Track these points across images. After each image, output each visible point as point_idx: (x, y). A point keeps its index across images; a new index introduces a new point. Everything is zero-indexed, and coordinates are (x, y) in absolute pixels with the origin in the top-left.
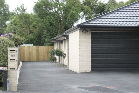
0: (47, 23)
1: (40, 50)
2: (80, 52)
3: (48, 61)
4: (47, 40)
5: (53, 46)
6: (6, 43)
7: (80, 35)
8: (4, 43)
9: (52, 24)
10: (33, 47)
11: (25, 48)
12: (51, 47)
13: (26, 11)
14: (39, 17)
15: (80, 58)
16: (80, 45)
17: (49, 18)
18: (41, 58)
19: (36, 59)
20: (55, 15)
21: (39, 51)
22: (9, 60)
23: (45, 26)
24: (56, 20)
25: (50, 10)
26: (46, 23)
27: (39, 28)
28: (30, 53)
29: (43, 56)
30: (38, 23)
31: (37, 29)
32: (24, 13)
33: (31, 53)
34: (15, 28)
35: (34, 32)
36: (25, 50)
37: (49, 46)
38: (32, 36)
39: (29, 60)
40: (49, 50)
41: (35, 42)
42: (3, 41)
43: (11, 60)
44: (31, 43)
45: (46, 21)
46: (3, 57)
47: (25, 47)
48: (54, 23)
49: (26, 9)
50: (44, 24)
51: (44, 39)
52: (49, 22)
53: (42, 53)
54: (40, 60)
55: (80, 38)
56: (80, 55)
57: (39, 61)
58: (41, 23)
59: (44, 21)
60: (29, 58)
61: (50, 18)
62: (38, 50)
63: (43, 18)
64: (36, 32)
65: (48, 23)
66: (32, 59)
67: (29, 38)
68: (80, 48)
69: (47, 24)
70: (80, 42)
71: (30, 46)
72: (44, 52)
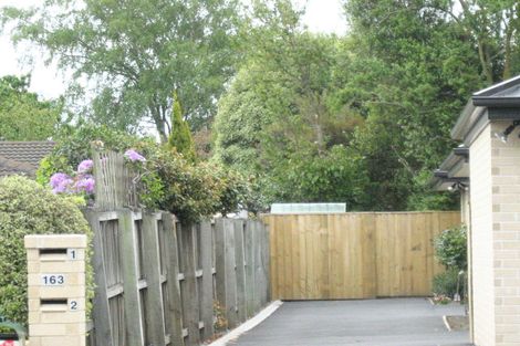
0: (420, 81)
1: (381, 234)
2: (496, 246)
3: (426, 297)
4: (422, 179)
5: (454, 214)
6: (30, 212)
7: (495, 152)
8: (19, 209)
9: (448, 88)
10: (345, 220)
11: (301, 229)
12: (446, 215)
13: (303, 20)
14: (375, 52)
15: (497, 283)
16: (496, 208)
17: (433, 55)
18: (391, 279)
19: (363, 286)
20: (462, 38)
21: (379, 244)
22: (33, 304)
23: (411, 99)
24: (471, 68)
25: (438, 13)
26: (414, 82)
27: (382, 112)
28: (329, 254)
29: (403, 269)
30: (373, 86)
31: (370, 118)
32: (291, 35)
33: (333, 250)
34: (258, 117)
35: (352, 138)
36: (302, 237)
37: (435, 213)
38: (339, 159)
39: (326, 292)
40: (436, 231)
41: (357, 190)
42: (12, 198)
43: (44, 302)
44: (336, 199)
45: (414, 72)
46: (10, 286)
47: (301, 219)
48: (459, 86)
49: (303, 13)
50: (404, 88)
51: (410, 176)
52: (434, 78)
53: (398, 251)
54: (385, 293)
55: (495, 171)
56: (497, 264)
57: (378, 298)
58: (385, 86)
59: (400, 75)
60: (326, 279)
61: (438, 53)
62: (371, 236)
63: (400, 58)
64: (365, 133)
65: (427, 85)
66: (341, 285)
67: (322, 170)
68: (496, 227)
69: (421, 87)
70: (495, 190)
71: (325, 215)
72: (409, 248)
